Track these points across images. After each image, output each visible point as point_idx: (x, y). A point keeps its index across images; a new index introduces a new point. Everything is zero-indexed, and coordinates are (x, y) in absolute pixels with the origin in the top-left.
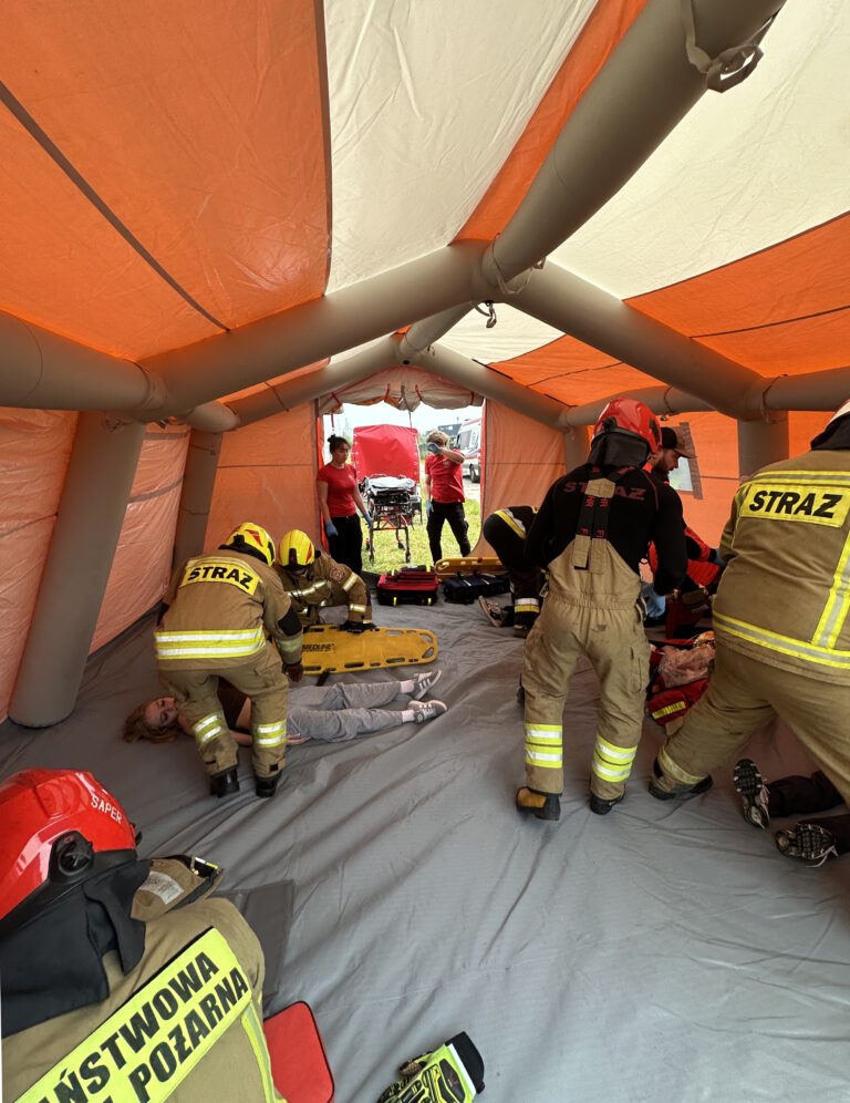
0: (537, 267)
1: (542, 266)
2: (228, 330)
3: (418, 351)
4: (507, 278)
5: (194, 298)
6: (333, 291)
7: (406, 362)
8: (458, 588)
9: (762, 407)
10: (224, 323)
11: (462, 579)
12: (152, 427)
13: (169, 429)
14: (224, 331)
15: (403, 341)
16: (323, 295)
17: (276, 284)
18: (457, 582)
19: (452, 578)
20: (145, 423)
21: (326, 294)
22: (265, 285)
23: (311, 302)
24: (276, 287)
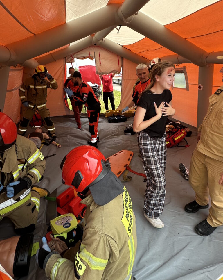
0: (136, 14)
1: (137, 14)
2: (35, 34)
3: (99, 40)
4: (126, 17)
5: (24, 25)
6: (69, 21)
7: (95, 44)
8: (113, 119)
9: (206, 62)
10: (34, 33)
11: (114, 116)
12: (12, 67)
13: (17, 68)
14: (33, 35)
15: (94, 37)
16: (66, 23)
17: (50, 19)
18: (113, 118)
19: (111, 116)
20: (10, 66)
21: (67, 22)
22: (46, 20)
23: (62, 25)
24: (50, 20)
